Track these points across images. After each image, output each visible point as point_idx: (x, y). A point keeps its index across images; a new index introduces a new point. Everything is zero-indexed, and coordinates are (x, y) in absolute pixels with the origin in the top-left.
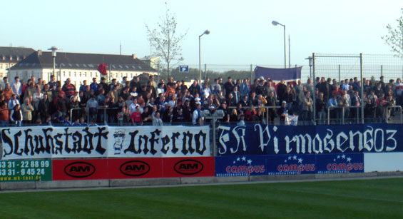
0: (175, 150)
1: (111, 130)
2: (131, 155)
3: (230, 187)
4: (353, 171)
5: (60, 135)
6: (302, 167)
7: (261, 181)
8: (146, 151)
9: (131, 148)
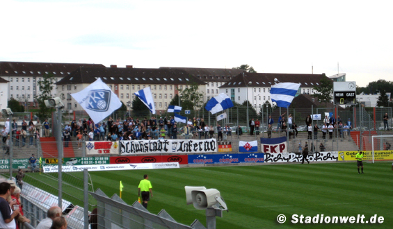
0: (201, 149)
1: (171, 141)
2: (180, 152)
3: (195, 168)
4: (258, 162)
5: (147, 144)
6: (232, 160)
7: (211, 166)
8: (187, 150)
9: (181, 149)
